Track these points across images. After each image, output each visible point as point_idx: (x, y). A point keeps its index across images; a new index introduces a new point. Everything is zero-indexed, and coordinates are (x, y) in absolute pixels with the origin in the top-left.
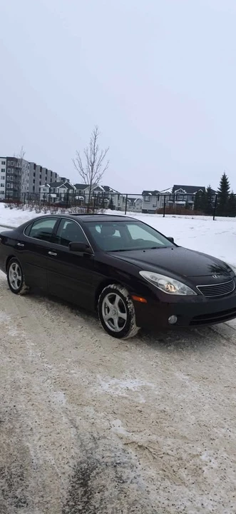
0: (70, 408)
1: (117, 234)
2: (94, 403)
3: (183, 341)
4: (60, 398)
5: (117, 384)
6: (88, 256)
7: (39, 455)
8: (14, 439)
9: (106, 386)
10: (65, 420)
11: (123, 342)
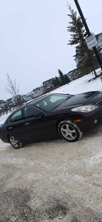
0: (88, 179)
1: (46, 104)
2: (94, 171)
3: (100, 129)
4: (78, 177)
5: (94, 159)
6: (43, 117)
7: (98, 208)
8: (79, 208)
9: (92, 162)
10: (91, 186)
11: (79, 142)
